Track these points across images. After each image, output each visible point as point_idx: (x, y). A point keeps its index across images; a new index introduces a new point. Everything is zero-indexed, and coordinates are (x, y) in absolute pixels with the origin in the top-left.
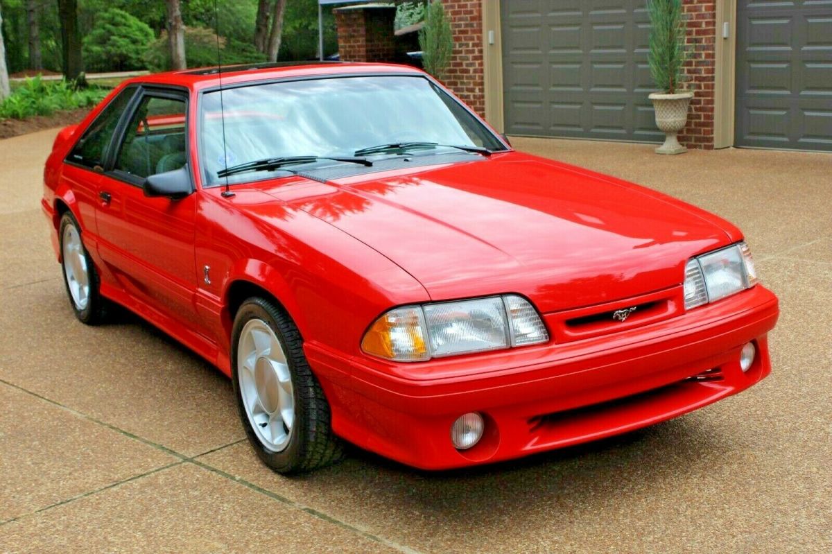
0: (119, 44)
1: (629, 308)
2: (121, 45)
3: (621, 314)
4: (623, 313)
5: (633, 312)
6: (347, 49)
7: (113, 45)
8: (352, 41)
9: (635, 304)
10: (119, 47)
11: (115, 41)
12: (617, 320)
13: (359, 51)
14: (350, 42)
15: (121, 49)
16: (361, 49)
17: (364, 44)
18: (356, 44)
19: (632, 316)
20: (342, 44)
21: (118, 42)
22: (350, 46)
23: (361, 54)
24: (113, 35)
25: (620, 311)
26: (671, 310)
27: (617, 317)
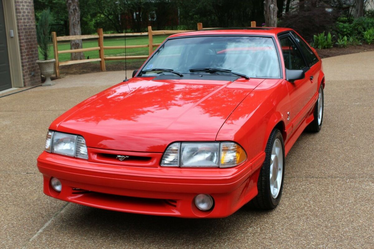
19: (126, 160)
25: (120, 156)
26: (150, 164)
27: (118, 158)
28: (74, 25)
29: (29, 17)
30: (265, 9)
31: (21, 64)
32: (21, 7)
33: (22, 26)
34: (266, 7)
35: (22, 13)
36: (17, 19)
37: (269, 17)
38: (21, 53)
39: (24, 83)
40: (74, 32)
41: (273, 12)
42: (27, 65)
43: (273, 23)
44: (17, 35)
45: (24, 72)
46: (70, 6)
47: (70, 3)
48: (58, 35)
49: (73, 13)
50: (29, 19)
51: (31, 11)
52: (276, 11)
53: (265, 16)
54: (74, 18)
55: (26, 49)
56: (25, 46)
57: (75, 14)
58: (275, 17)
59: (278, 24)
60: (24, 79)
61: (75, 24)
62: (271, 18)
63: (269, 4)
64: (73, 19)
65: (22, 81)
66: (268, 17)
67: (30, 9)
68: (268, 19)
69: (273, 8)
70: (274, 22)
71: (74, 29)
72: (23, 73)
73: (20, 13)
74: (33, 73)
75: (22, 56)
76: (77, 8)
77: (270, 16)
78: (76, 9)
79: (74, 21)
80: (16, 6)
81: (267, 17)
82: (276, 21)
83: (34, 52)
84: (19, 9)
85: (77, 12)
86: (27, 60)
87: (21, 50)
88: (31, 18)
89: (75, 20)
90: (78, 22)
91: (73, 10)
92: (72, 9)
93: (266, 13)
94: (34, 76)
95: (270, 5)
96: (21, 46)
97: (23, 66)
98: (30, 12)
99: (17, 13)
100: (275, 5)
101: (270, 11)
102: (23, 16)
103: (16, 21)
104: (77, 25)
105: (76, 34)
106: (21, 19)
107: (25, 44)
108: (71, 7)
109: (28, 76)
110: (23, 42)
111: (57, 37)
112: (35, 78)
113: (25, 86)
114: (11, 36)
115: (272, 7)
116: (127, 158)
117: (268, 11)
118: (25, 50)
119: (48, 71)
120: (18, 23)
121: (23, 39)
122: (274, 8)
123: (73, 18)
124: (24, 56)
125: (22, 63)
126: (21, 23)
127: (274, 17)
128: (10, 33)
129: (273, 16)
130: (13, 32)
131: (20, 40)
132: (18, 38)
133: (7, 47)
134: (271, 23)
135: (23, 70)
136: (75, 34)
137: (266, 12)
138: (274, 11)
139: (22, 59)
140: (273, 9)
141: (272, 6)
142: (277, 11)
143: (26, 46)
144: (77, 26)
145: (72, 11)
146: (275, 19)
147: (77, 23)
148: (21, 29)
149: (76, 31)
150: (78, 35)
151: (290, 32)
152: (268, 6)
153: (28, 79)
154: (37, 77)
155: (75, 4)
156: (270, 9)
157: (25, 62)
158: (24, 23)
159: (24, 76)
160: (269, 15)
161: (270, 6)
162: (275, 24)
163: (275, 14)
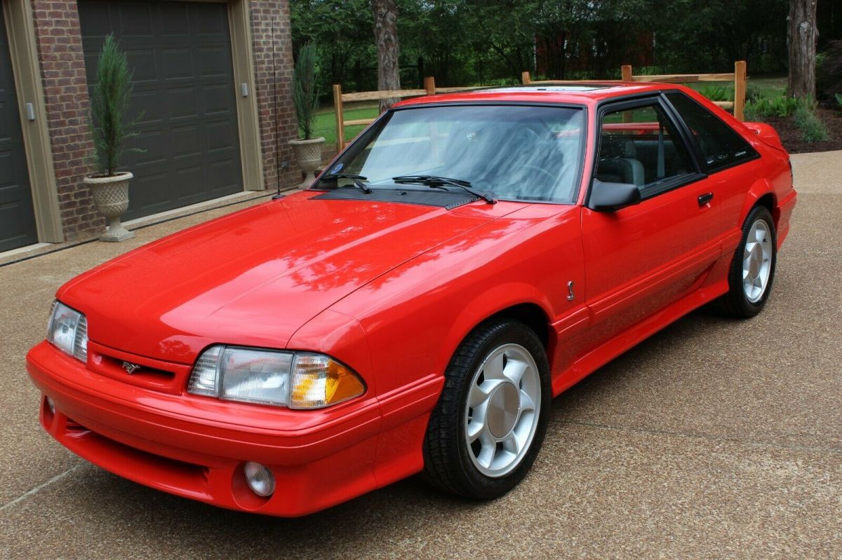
28: (385, 70)
29: (281, 57)
30: (789, 32)
31: (259, 147)
32: (264, 39)
33: (264, 75)
34: (792, 28)
35: (265, 50)
36: (255, 63)
37: (797, 50)
38: (261, 126)
39: (266, 182)
40: (386, 83)
41: (806, 38)
42: (272, 148)
43: (805, 64)
44: (254, 91)
45: (266, 161)
46: (380, 33)
47: (379, 28)
48: (345, 90)
49: (385, 48)
50: (281, 61)
51: (284, 47)
52: (814, 37)
53: (789, 48)
54: (387, 57)
55: (271, 118)
56: (269, 114)
57: (388, 49)
58: (810, 49)
60: (265, 175)
61: (387, 69)
62: (801, 53)
63: (798, 22)
64: (384, 60)
65: (262, 178)
66: (795, 50)
67: (283, 43)
68: (795, 55)
69: (806, 30)
70: (808, 60)
71: (386, 78)
72: (264, 164)
73: (261, 50)
74: (284, 164)
75: (262, 132)
76: (392, 37)
77: (800, 49)
78: (389, 39)
79: (385, 63)
80: (253, 37)
81: (793, 51)
82: (813, 60)
83: (289, 124)
84: (259, 44)
85: (392, 45)
86: (273, 139)
87: (260, 120)
88: (285, 60)
89: (387, 61)
90: (394, 63)
91: (385, 41)
92: (383, 39)
93: (791, 42)
94: (287, 169)
95: (800, 24)
96: (260, 113)
97: (263, 151)
98: (284, 49)
99: (254, 50)
100: (811, 24)
101: (799, 37)
102: (267, 56)
103: (252, 66)
104: (391, 71)
105: (390, 87)
106: (263, 63)
107: (270, 110)
108: (382, 36)
109: (273, 170)
110: (265, 105)
111: (343, 95)
112: (289, 173)
113: (266, 188)
114: (244, 95)
115: (804, 29)
117: (796, 36)
118: (268, 121)
119: (309, 161)
120: (256, 69)
121: (266, 100)
122: (809, 31)
123: (385, 57)
124: (267, 131)
125: (262, 145)
126: (262, 69)
127: (807, 50)
128: (241, 91)
129: (805, 48)
130: (246, 88)
131: (259, 101)
132: (255, 98)
133: (236, 114)
134: (800, 63)
135: (264, 158)
136: (387, 88)
137: (791, 39)
138: (808, 37)
139: (262, 138)
140: (806, 32)
141: (805, 25)
142: (816, 37)
143: (270, 112)
144: (393, 73)
145: (383, 43)
146: (810, 54)
147: (392, 66)
148: (262, 81)
149: (389, 81)
150: (392, 89)
151: (663, 95)
152: (796, 26)
153: (273, 174)
154: (293, 172)
155: (388, 30)
156: (799, 33)
157: (268, 144)
158: (269, 69)
159: (265, 169)
160: (797, 46)
161: (799, 27)
162: (811, 66)
163: (810, 44)
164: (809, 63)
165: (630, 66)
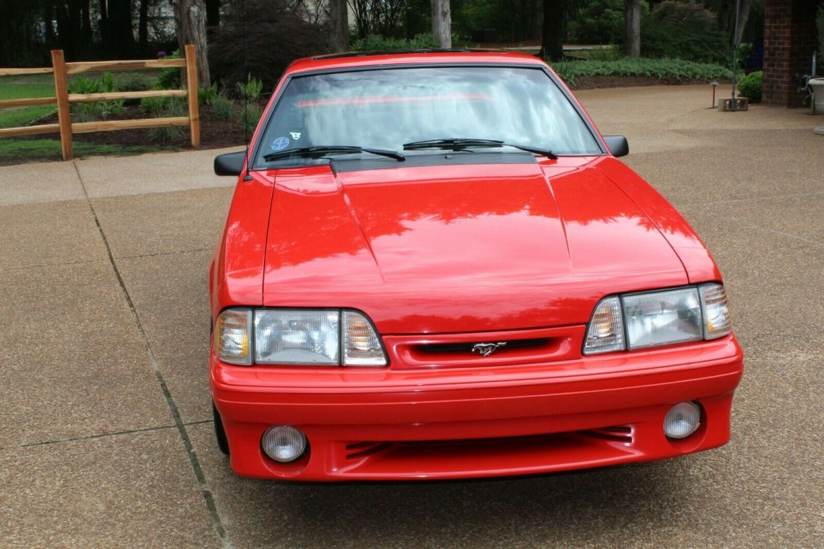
0: (611, 17)
1: (496, 342)
2: (614, 17)
3: (483, 348)
4: (487, 347)
5: (501, 347)
6: (773, 30)
7: (606, 18)
8: (777, 21)
9: (505, 339)
10: (611, 20)
11: (609, 13)
12: (477, 354)
13: (784, 33)
14: (776, 23)
15: (613, 21)
16: (786, 30)
17: (790, 24)
18: (781, 25)
19: (497, 352)
20: (768, 24)
21: (611, 14)
22: (775, 27)
23: (786, 35)
24: (609, 8)
25: (483, 345)
26: (560, 352)
27: (477, 350)
34: (181, 12)
37: (189, 36)
41: (197, 23)
43: (198, 51)
52: (203, 21)
53: (178, 35)
58: (202, 35)
59: (209, 52)
62: (193, 40)
63: (188, 6)
66: (187, 36)
68: (187, 41)
69: (196, 14)
70: (201, 47)
77: (192, 35)
81: (184, 37)
82: (206, 46)
93: (180, 28)
95: (189, 8)
100: (200, 8)
101: (190, 22)
115: (194, 13)
116: (501, 346)
117: (186, 21)
122: (199, 16)
127: (199, 36)
129: (197, 34)
137: (181, 24)
138: (199, 22)
140: (196, 17)
141: (194, 9)
142: (205, 22)
146: (202, 40)
152: (185, 12)
156: (189, 17)
160: (188, 31)
161: (189, 12)
162: (204, 53)
163: (201, 30)
164: (202, 51)
165: (62, 51)
